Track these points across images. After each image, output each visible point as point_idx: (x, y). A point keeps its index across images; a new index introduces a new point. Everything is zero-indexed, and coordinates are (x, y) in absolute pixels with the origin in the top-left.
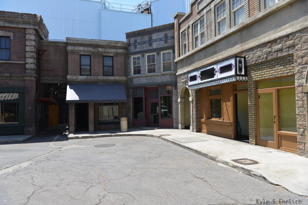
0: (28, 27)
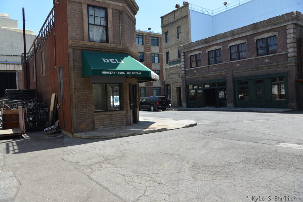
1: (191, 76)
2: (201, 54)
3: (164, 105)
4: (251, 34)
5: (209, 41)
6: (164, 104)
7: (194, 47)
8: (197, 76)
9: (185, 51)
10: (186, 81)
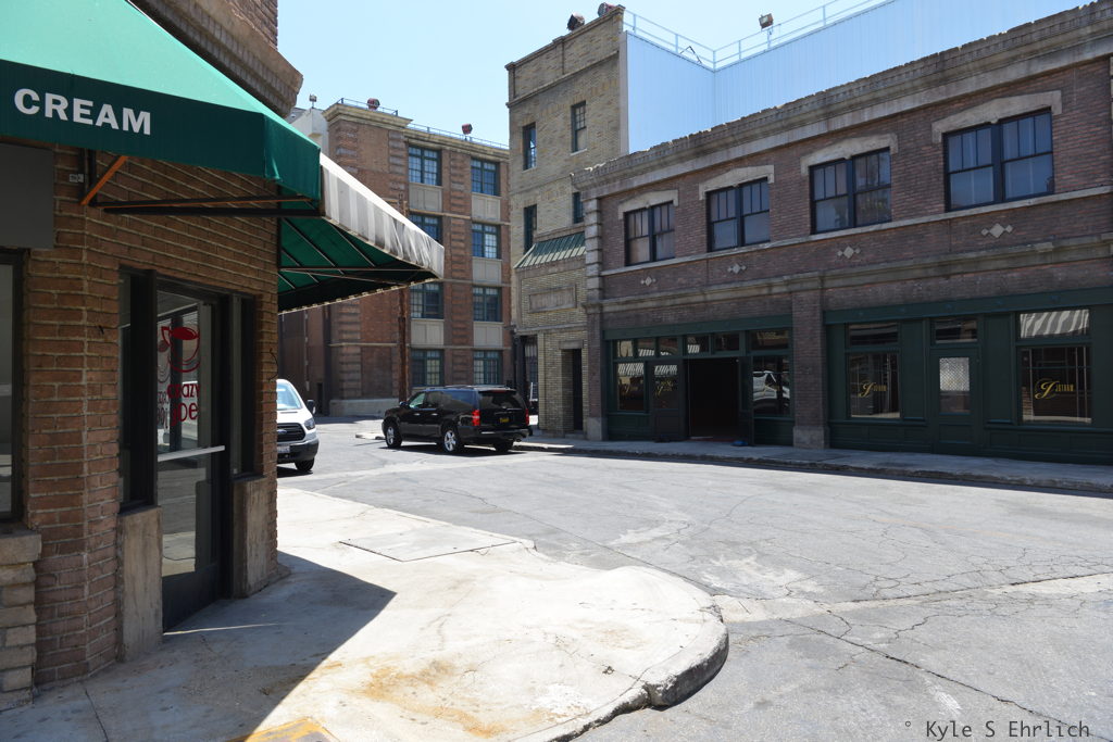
1: (627, 302)
2: (676, 203)
3: (505, 427)
5: (715, 145)
6: (506, 420)
7: (643, 172)
8: (652, 299)
9: (605, 193)
10: (602, 321)
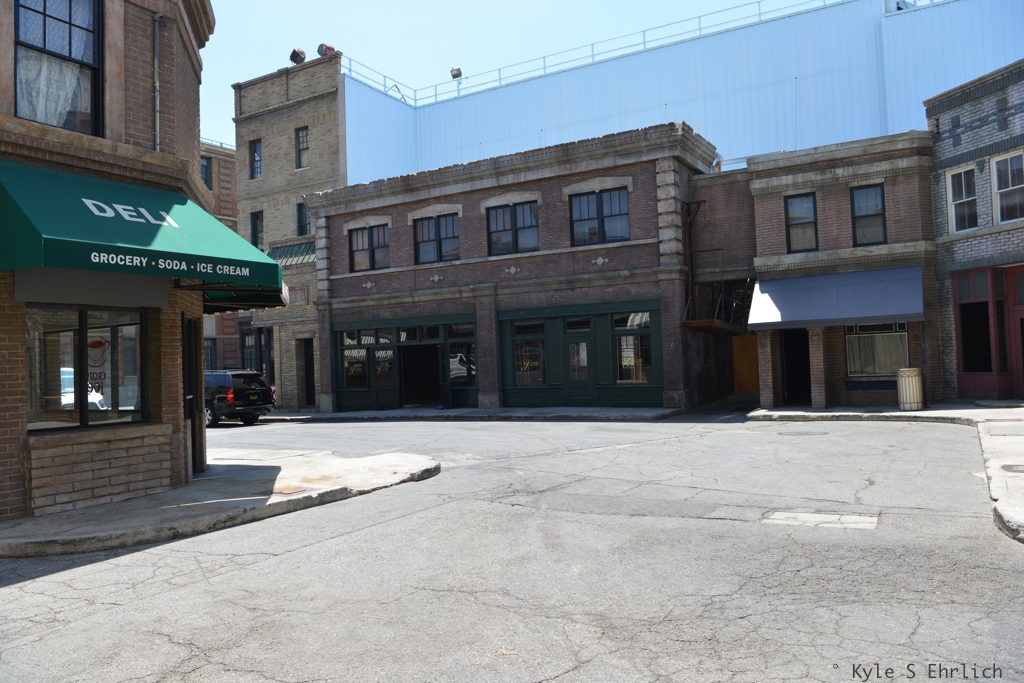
0: (659, 155)
1: (352, 301)
2: (390, 226)
3: (253, 403)
4: (553, 175)
5: (419, 185)
6: (255, 398)
7: (364, 200)
8: (372, 299)
9: (333, 214)
10: (331, 316)
